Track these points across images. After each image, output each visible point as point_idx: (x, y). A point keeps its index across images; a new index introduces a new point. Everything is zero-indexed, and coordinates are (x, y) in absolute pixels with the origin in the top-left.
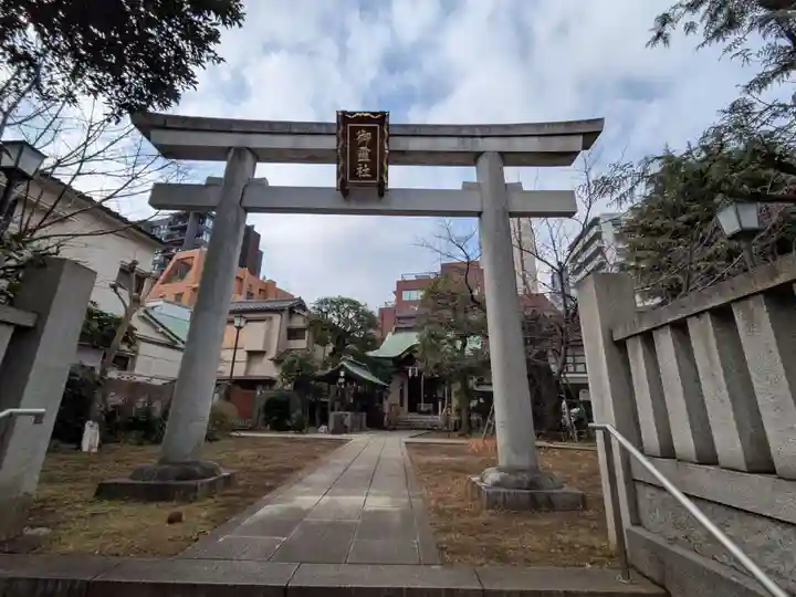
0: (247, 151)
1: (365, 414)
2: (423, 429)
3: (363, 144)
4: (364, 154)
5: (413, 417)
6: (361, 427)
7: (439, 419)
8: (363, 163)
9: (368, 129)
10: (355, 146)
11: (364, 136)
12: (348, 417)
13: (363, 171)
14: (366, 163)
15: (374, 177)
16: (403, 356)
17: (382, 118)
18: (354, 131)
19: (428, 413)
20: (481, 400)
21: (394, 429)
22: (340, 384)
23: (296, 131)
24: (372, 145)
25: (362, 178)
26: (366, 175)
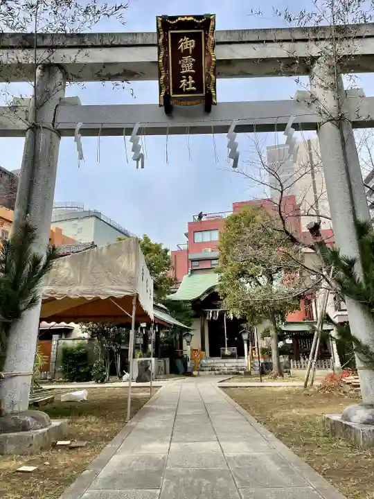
0: (56, 69)
1: (168, 360)
2: (229, 374)
3: (186, 53)
4: (187, 65)
5: (217, 362)
6: (165, 373)
7: (245, 362)
8: (187, 74)
9: (191, 36)
10: (178, 55)
11: (187, 44)
12: (153, 363)
13: (187, 83)
14: (191, 74)
15: (199, 90)
16: (202, 299)
18: (176, 38)
19: (232, 356)
22: (142, 329)
24: (196, 53)
25: (187, 92)
26: (191, 92)
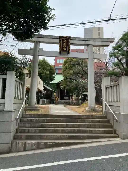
3: (65, 43)
7: (70, 101)
8: (64, 47)
9: (66, 40)
10: (63, 43)
11: (65, 41)
12: (46, 100)
13: (65, 49)
14: (65, 47)
15: (67, 50)
17: (69, 38)
18: (63, 40)
19: (67, 100)
20: (83, 96)
21: (57, 104)
23: (49, 37)
24: (67, 43)
25: (64, 50)
26: (65, 50)
